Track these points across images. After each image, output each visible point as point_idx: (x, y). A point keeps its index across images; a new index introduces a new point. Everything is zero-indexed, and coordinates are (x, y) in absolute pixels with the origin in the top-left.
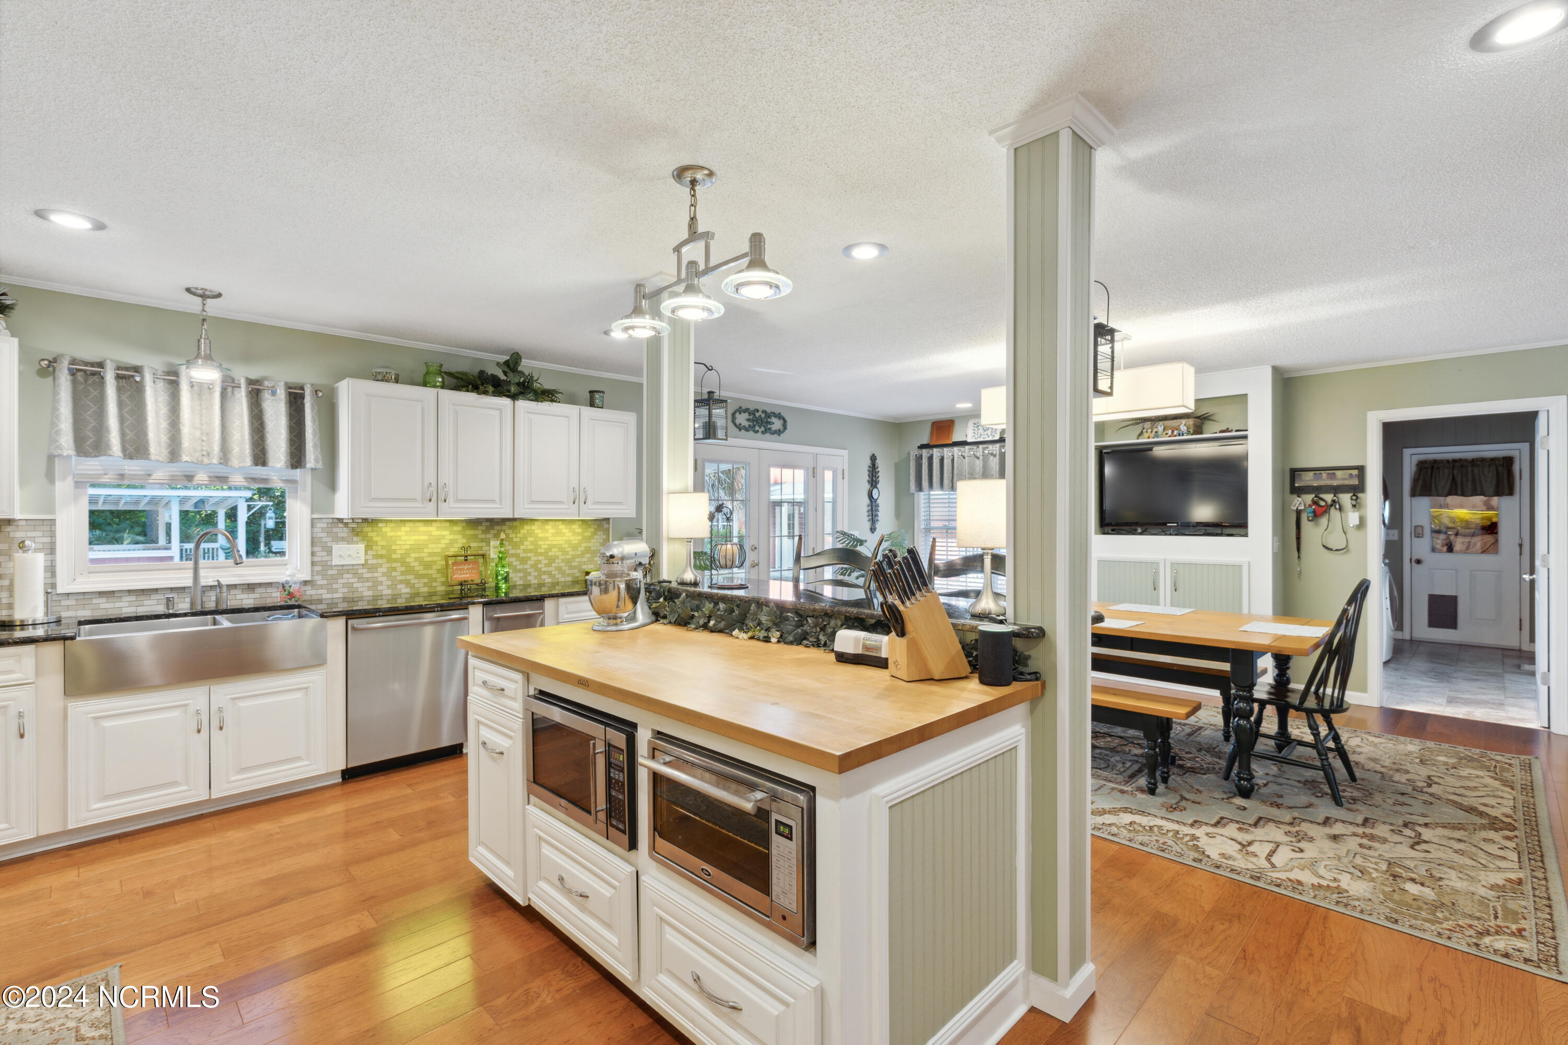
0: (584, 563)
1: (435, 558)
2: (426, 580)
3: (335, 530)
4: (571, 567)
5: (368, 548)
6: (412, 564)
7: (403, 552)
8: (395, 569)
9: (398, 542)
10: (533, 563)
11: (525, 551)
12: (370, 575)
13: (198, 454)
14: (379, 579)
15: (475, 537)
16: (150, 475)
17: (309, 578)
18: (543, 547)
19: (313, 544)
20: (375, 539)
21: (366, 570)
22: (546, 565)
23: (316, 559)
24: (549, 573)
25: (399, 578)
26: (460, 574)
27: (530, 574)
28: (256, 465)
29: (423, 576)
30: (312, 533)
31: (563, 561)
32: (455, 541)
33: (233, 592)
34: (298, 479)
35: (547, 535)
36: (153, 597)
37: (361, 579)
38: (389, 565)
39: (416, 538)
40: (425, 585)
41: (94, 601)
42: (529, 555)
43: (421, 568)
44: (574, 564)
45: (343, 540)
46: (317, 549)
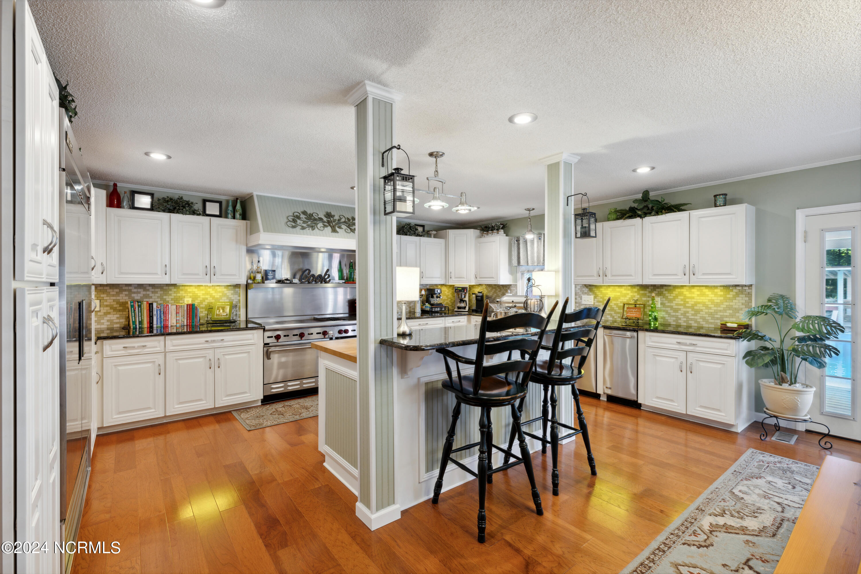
0: (727, 316)
1: (623, 304)
3: (583, 289)
4: (713, 318)
5: (595, 297)
6: (613, 307)
10: (683, 312)
11: (677, 304)
15: (644, 295)
18: (690, 303)
19: (576, 295)
20: (597, 294)
22: (693, 315)
23: (577, 301)
24: (696, 321)
26: (630, 314)
27: (680, 319)
31: (706, 313)
35: (693, 295)
39: (615, 294)
42: (679, 307)
43: (617, 309)
44: (716, 316)
45: (586, 293)
46: (577, 297)
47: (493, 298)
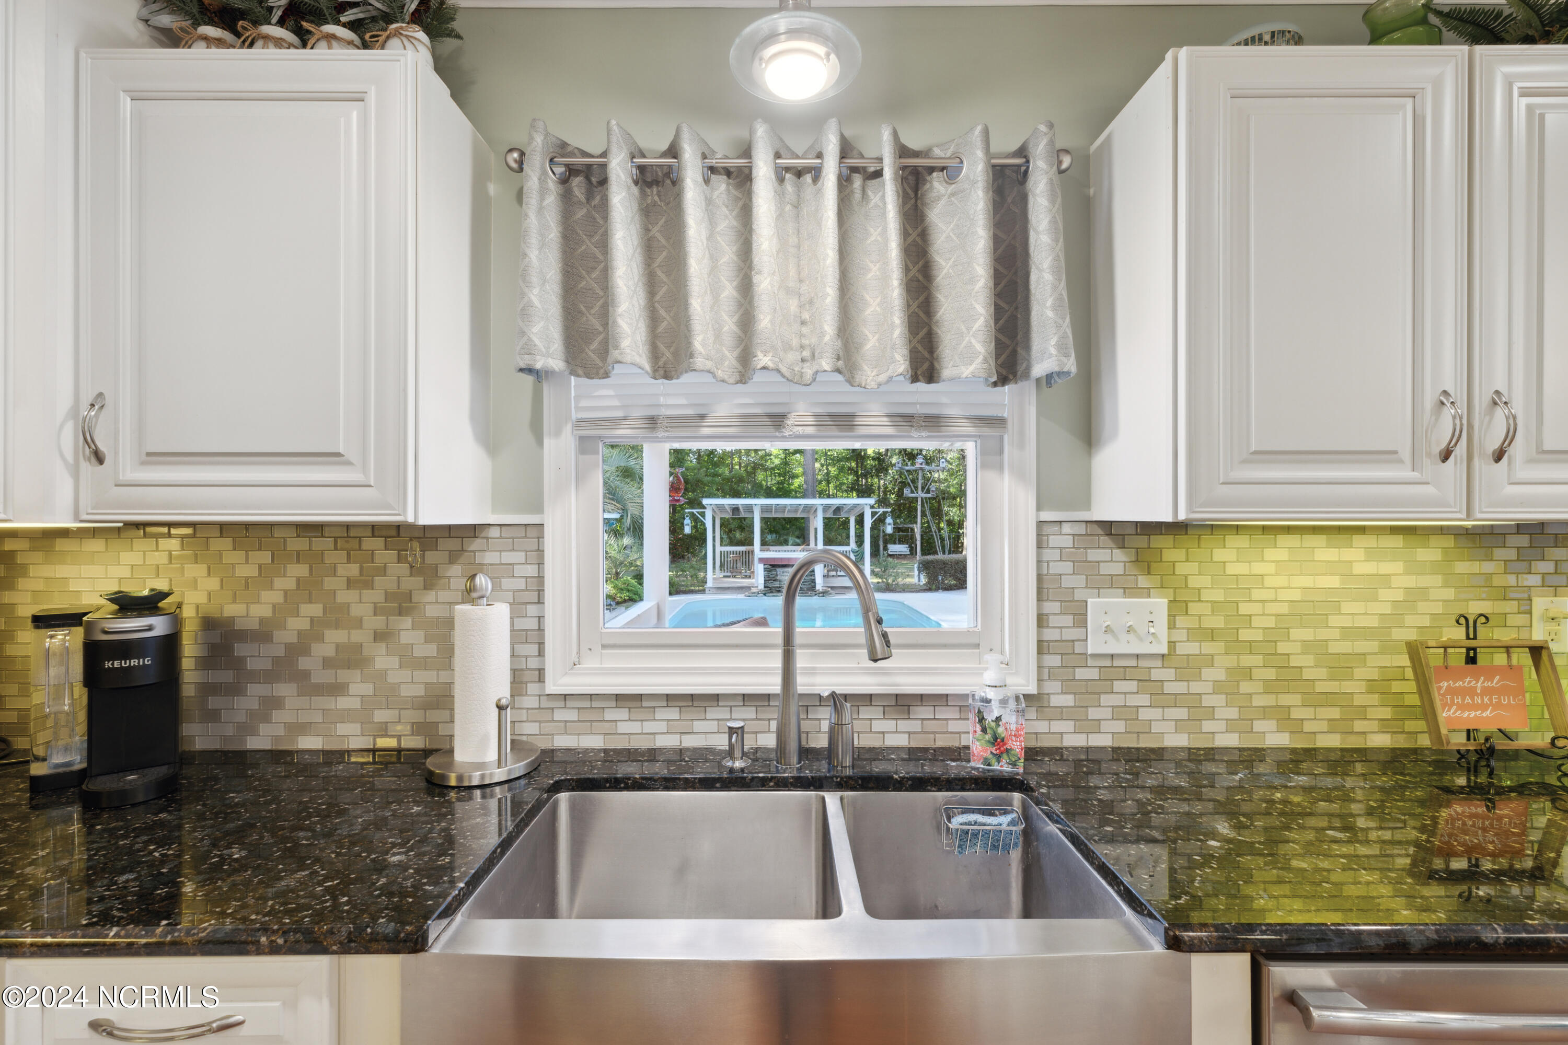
1: (1362, 646)
2: (1335, 713)
3: (1093, 555)
5: (1177, 608)
6: (1295, 661)
7: (1270, 622)
8: (1247, 673)
9: (1257, 594)
12: (1180, 687)
13: (792, 357)
14: (1207, 701)
16: (702, 417)
17: (1032, 689)
19: (1041, 594)
20: (1194, 582)
21: (1169, 674)
23: (1050, 635)
25: (1258, 701)
26: (1462, 707)
28: (915, 379)
29: (1328, 699)
30: (1039, 562)
32: (1421, 593)
33: (866, 712)
34: (1005, 415)
36: (713, 713)
37: (1161, 699)
38: (1231, 661)
39: (1307, 581)
40: (1333, 726)
41: (610, 715)
43: (1322, 672)
45: (1113, 583)
46: (1051, 607)
47: (287, 635)
